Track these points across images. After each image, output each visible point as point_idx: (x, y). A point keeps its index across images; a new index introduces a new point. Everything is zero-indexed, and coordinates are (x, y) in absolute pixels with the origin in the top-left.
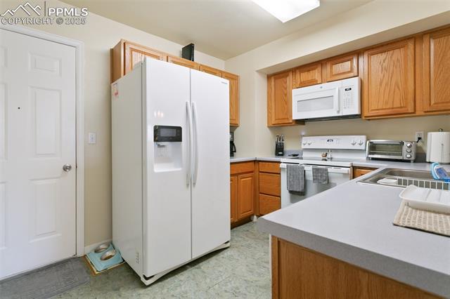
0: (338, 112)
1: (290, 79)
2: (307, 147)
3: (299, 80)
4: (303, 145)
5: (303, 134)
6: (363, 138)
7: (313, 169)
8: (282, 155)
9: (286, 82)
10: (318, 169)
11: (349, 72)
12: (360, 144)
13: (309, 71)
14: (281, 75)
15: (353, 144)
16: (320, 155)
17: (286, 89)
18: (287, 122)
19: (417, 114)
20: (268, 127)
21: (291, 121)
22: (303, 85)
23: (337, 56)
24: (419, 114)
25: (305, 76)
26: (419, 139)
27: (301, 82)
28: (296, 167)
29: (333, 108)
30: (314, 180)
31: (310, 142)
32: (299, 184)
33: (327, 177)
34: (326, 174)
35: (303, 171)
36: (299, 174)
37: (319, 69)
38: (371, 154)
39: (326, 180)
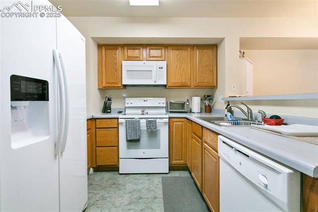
0: (155, 82)
1: (119, 52)
2: (130, 105)
3: (126, 54)
4: (126, 104)
6: (165, 99)
7: (147, 121)
8: (110, 112)
9: (116, 54)
10: (150, 121)
11: (160, 57)
12: (163, 103)
13: (134, 49)
14: (112, 47)
15: (160, 103)
16: (140, 111)
17: (116, 59)
18: (117, 86)
19: (191, 87)
20: (98, 89)
21: (120, 86)
22: (130, 59)
23: (151, 44)
24: (192, 87)
25: (131, 53)
26: (188, 100)
27: (128, 57)
28: (134, 121)
29: (151, 79)
30: (148, 129)
31: (132, 102)
32: (136, 134)
33: (156, 126)
34: (156, 124)
35: (140, 123)
36: (136, 126)
37: (141, 50)
38: (170, 109)
39: (156, 128)
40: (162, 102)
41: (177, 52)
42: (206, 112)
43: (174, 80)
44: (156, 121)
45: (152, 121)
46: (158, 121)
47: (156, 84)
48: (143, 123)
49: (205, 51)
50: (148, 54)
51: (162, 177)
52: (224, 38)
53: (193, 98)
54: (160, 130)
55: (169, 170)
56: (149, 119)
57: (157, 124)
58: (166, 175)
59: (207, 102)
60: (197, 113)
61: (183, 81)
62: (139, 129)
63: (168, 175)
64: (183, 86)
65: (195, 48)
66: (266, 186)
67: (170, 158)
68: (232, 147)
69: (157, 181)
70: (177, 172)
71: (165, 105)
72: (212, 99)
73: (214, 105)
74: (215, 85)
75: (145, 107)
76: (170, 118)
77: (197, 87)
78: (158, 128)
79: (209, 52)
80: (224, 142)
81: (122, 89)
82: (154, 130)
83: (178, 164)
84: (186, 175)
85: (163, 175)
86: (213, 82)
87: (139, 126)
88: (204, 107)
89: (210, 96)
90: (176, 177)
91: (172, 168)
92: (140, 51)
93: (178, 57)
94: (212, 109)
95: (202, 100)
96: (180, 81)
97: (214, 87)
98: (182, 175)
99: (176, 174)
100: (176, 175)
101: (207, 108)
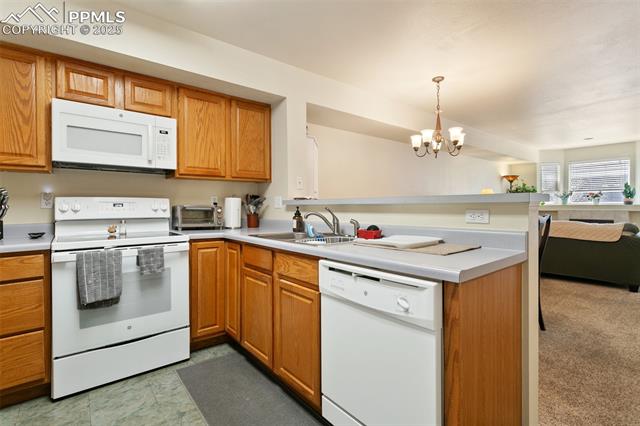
0: (150, 161)
1: (39, 72)
2: (70, 216)
3: (64, 83)
4: (58, 213)
5: (48, 190)
6: (167, 201)
7: (137, 253)
8: (2, 236)
9: (27, 76)
10: (147, 252)
11: (159, 107)
12: (164, 211)
13: (87, 75)
15: (156, 211)
16: (104, 231)
19: (226, 178)
21: (42, 164)
22: (73, 95)
23: (137, 74)
24: (228, 178)
25: (79, 81)
26: (215, 204)
27: (69, 90)
28: (102, 255)
29: (140, 154)
30: (142, 269)
31: (77, 207)
32: (111, 285)
33: (163, 261)
34: (162, 256)
35: (120, 259)
36: (111, 266)
37: (110, 82)
38: (183, 222)
39: (162, 265)
40: (161, 207)
41: (199, 105)
42: (249, 227)
43: (194, 162)
44: (162, 250)
45: (153, 251)
46: (166, 248)
47: (152, 166)
48: (129, 257)
49: (251, 113)
50: (128, 95)
51: (178, 371)
52: (285, 98)
53: (227, 199)
54: (169, 269)
55: (191, 352)
56: (144, 247)
57: (165, 255)
58: (185, 365)
59: (252, 209)
60: (236, 228)
61: (212, 166)
62: (119, 273)
63: (190, 363)
64: (211, 175)
65: (233, 104)
66: (407, 310)
67: (192, 325)
68: (350, 273)
69: (170, 382)
70: (206, 351)
71: (168, 214)
72: (260, 203)
73: (263, 212)
74: (268, 177)
75: (120, 221)
76: (191, 241)
77: (238, 179)
78: (166, 266)
79: (259, 116)
80: (331, 269)
81: (47, 172)
82: (160, 271)
83: (209, 335)
84: (226, 352)
85: (178, 367)
86: (264, 172)
87: (119, 265)
88: (246, 218)
89: (258, 197)
90: (207, 362)
91: (196, 346)
92: (106, 83)
93: (201, 115)
94: (261, 220)
95: (243, 204)
96: (205, 165)
97: (264, 181)
98: (219, 355)
99: (207, 355)
100: (207, 358)
101: (252, 218)
